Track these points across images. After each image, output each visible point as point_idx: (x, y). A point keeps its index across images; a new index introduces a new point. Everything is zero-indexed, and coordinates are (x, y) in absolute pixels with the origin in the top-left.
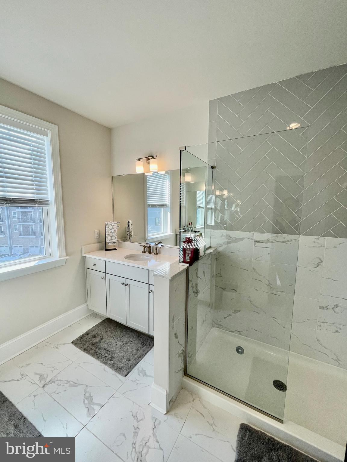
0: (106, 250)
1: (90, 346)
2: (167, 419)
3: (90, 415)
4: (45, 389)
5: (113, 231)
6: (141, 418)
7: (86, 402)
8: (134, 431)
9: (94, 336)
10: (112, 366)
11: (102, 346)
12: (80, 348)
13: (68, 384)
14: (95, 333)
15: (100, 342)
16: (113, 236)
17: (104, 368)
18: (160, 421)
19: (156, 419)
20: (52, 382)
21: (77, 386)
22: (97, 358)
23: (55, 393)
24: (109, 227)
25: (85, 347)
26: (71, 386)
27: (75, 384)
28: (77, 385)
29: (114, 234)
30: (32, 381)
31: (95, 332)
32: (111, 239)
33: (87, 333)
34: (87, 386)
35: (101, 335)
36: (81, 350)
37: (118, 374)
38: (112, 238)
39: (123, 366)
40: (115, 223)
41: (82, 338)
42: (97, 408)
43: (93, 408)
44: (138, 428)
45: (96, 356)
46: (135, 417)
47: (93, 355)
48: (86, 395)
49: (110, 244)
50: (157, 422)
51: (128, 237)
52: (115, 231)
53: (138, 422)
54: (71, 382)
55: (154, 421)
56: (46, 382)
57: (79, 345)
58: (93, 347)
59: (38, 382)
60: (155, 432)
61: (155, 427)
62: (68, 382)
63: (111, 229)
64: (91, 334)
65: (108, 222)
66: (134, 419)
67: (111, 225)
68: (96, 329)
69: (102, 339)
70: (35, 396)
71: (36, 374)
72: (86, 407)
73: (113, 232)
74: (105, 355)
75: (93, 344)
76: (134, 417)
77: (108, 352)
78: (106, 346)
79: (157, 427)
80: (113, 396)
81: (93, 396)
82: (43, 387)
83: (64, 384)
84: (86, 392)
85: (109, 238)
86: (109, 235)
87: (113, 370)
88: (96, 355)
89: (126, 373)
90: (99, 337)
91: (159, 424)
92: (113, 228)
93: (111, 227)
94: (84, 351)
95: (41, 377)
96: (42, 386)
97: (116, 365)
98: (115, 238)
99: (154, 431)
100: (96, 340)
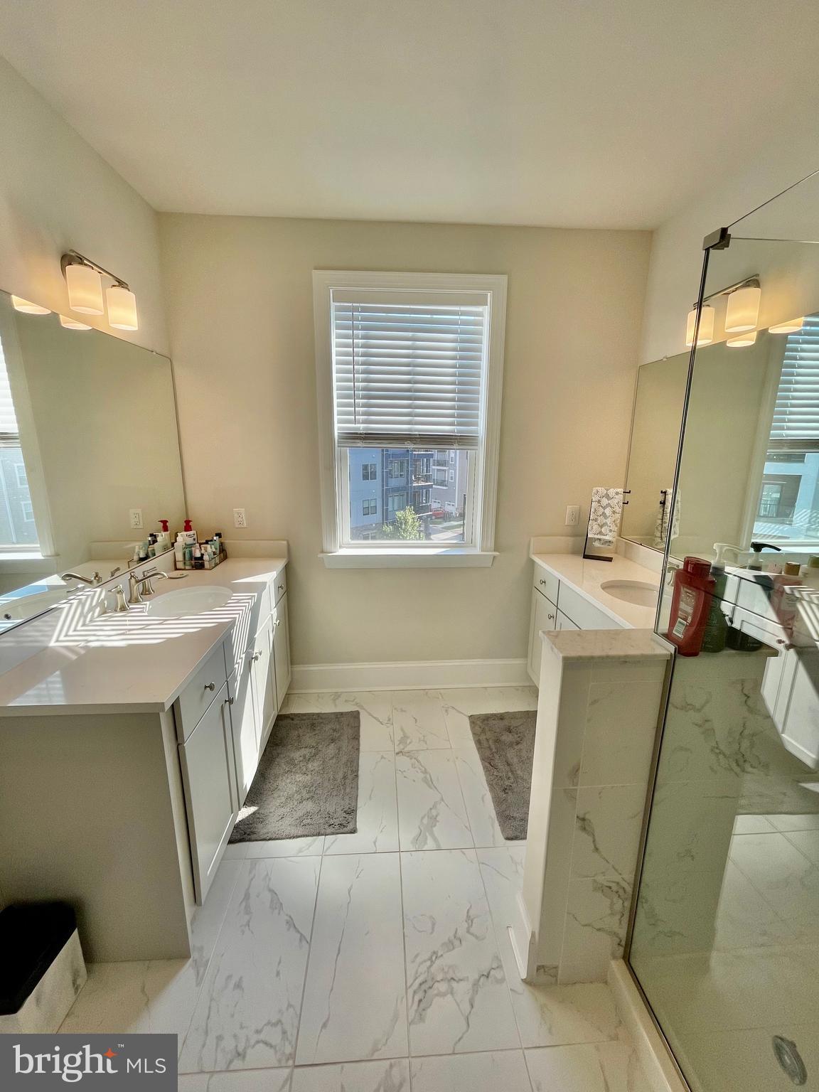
0: (586, 557)
1: (491, 741)
2: (520, 993)
3: (417, 843)
4: (397, 758)
5: (608, 511)
6: (477, 933)
7: (425, 821)
8: (452, 937)
9: (509, 730)
10: (498, 802)
11: (508, 755)
12: (474, 734)
13: (423, 775)
14: (515, 725)
15: (511, 745)
16: (605, 524)
17: (485, 794)
18: (505, 980)
19: (500, 967)
20: (409, 754)
21: (431, 788)
22: (486, 769)
23: (402, 772)
24: (599, 502)
25: (483, 737)
26: (425, 780)
27: (430, 783)
28: (432, 786)
29: (609, 521)
30: (392, 736)
31: (514, 723)
32: (600, 533)
33: (501, 717)
34: (442, 800)
35: (521, 735)
36: (474, 738)
37: (497, 824)
38: (604, 531)
39: (514, 818)
40: (617, 493)
41: (487, 718)
42: (430, 844)
43: (426, 839)
44: (460, 941)
45: (487, 764)
46: (469, 919)
47: (483, 759)
48: (433, 811)
49: (597, 544)
50: (498, 974)
51: (659, 534)
52: (614, 512)
53: (467, 932)
54: (428, 776)
55: (494, 966)
56: (403, 749)
57: (477, 728)
58: (493, 747)
59: (397, 743)
60: (481, 983)
61: (487, 977)
62: (425, 772)
63: (604, 508)
64: (506, 722)
65: (599, 489)
66: (466, 921)
67: (607, 496)
68: (521, 718)
69: (518, 743)
70: (382, 757)
71: (402, 730)
72: (419, 827)
73: (608, 514)
74: (500, 774)
75: (497, 741)
76: (468, 916)
77: (510, 774)
78: (515, 760)
79: (490, 980)
80: (463, 850)
81: (438, 821)
82: (397, 754)
83: (419, 771)
84: (434, 806)
85: (596, 527)
86: (596, 520)
87: (495, 809)
88: (489, 763)
89: (511, 834)
90: (516, 736)
91: (498, 981)
92: (609, 505)
93: (605, 501)
94: (475, 743)
95: (404, 739)
96: (397, 751)
97: (504, 806)
98: (611, 531)
99: (480, 979)
100: (507, 738)
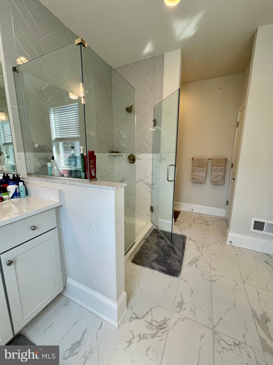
2: (131, 307)
6: (131, 334)
8: (142, 339)
18: (132, 313)
19: (131, 318)
44: (139, 336)
50: (133, 316)
53: (134, 337)
55: (133, 319)
61: (137, 317)
66: (132, 342)
76: (130, 344)
79: (137, 316)
91: (135, 314)
99: (140, 318)
